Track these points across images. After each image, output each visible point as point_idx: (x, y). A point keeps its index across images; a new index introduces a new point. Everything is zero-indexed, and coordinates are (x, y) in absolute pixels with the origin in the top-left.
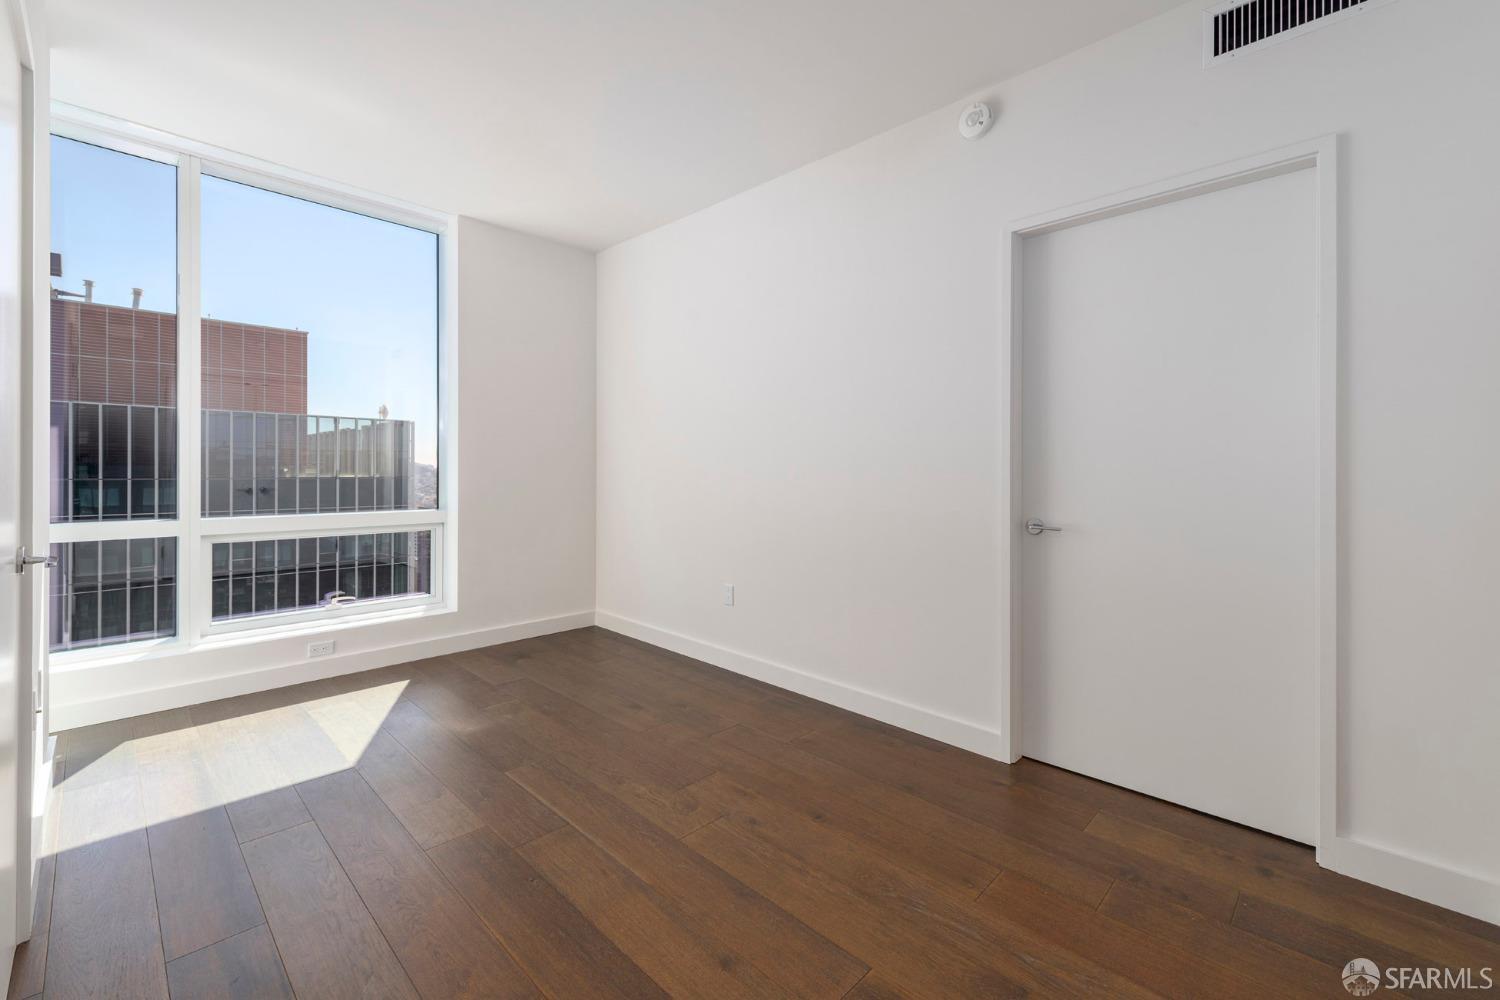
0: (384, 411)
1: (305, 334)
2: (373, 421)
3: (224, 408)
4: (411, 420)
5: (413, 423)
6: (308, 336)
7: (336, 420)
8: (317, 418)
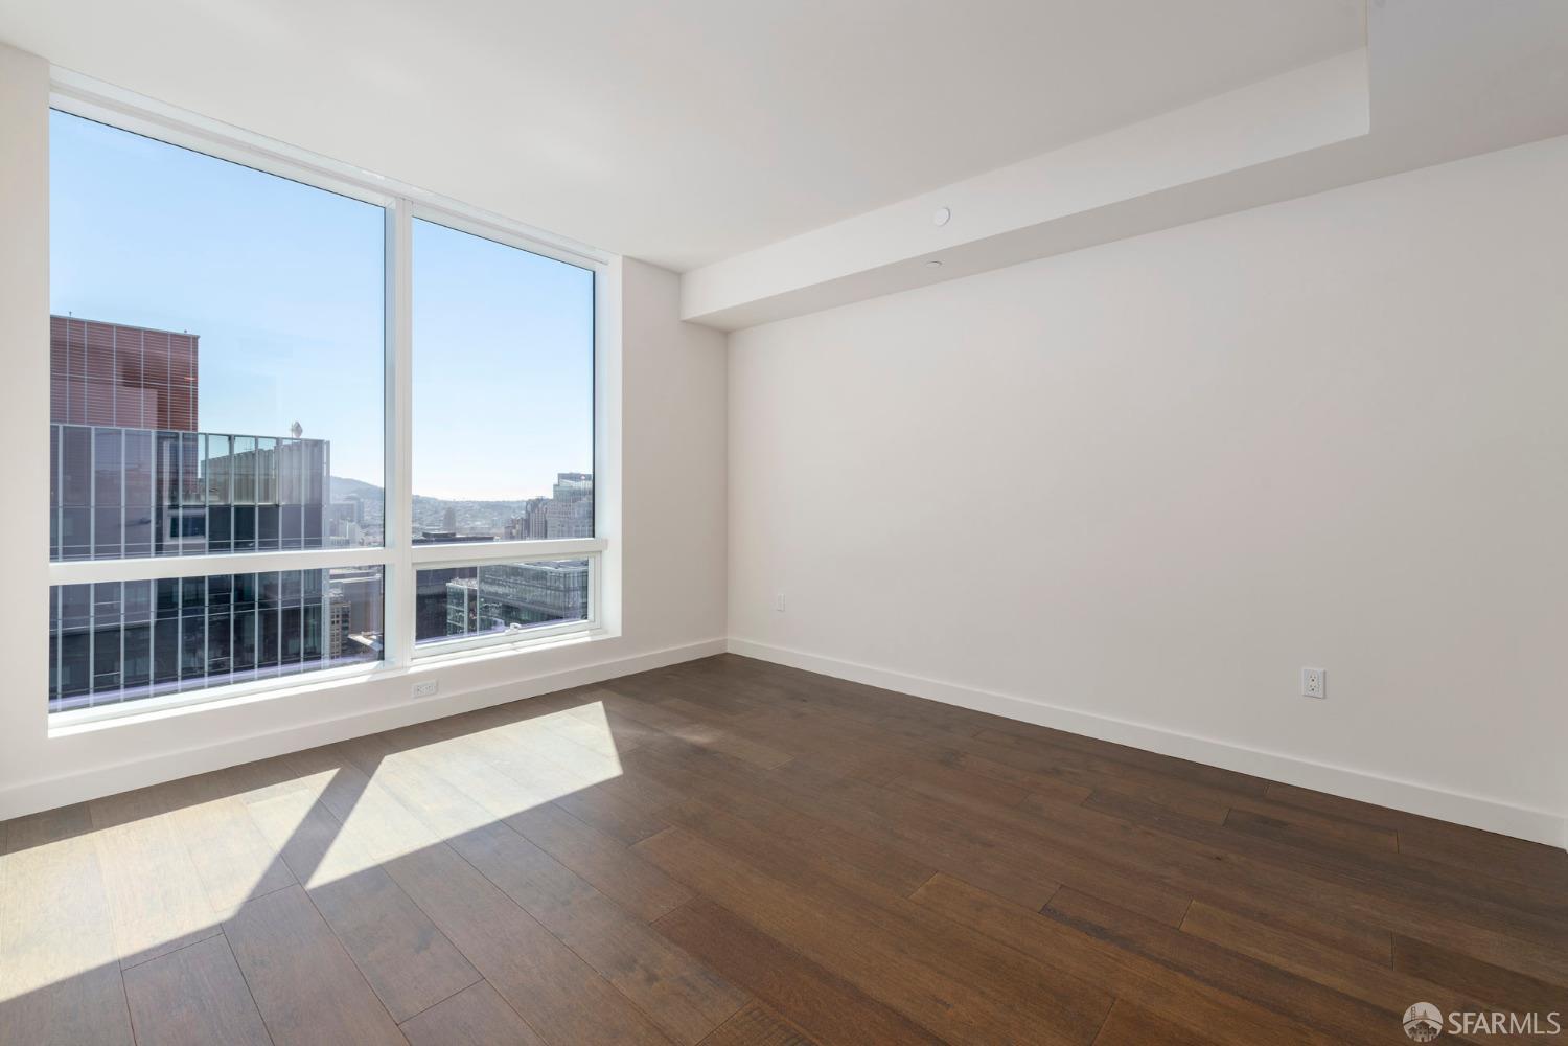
0: (297, 429)
1: (196, 338)
2: (278, 440)
3: (117, 425)
4: (326, 439)
5: (328, 443)
6: (199, 340)
7: (231, 438)
8: (207, 436)
